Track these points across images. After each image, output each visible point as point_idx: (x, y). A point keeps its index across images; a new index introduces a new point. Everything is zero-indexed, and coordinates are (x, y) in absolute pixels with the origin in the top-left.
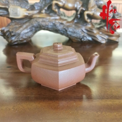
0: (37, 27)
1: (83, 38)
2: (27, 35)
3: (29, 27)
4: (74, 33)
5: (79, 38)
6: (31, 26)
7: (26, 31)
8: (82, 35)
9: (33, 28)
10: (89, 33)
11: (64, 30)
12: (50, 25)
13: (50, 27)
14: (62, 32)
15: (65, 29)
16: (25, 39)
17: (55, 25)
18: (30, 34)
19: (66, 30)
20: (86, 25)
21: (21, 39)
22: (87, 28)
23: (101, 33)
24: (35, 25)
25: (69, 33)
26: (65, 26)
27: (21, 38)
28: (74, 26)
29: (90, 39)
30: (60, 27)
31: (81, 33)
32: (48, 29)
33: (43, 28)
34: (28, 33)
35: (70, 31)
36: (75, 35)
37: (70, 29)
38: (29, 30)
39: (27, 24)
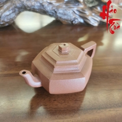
0: (21, 8)
1: (74, 20)
2: (9, 17)
3: (11, 8)
4: (65, 14)
5: (70, 21)
6: (13, 7)
7: (7, 13)
8: (74, 17)
9: (16, 9)
10: (81, 15)
11: (54, 12)
12: (37, 5)
13: (36, 8)
14: (51, 14)
15: (54, 10)
16: (7, 22)
17: (43, 6)
18: (13, 15)
19: (56, 12)
20: (78, 5)
21: (2, 23)
22: (79, 9)
23: (93, 14)
24: (18, 5)
25: (59, 15)
26: (54, 6)
27: (3, 21)
28: (64, 6)
29: (82, 21)
30: (49, 8)
31: (72, 15)
32: (34, 10)
33: (28, 9)
34: (10, 14)
35: (60, 13)
36: (65, 17)
37: (61, 11)
38: (11, 12)
39: (8, 4)
